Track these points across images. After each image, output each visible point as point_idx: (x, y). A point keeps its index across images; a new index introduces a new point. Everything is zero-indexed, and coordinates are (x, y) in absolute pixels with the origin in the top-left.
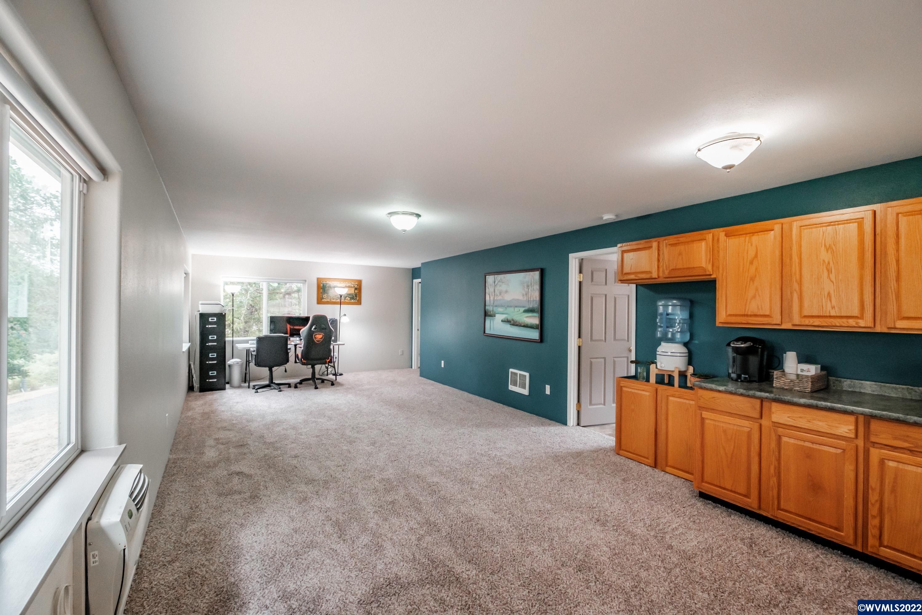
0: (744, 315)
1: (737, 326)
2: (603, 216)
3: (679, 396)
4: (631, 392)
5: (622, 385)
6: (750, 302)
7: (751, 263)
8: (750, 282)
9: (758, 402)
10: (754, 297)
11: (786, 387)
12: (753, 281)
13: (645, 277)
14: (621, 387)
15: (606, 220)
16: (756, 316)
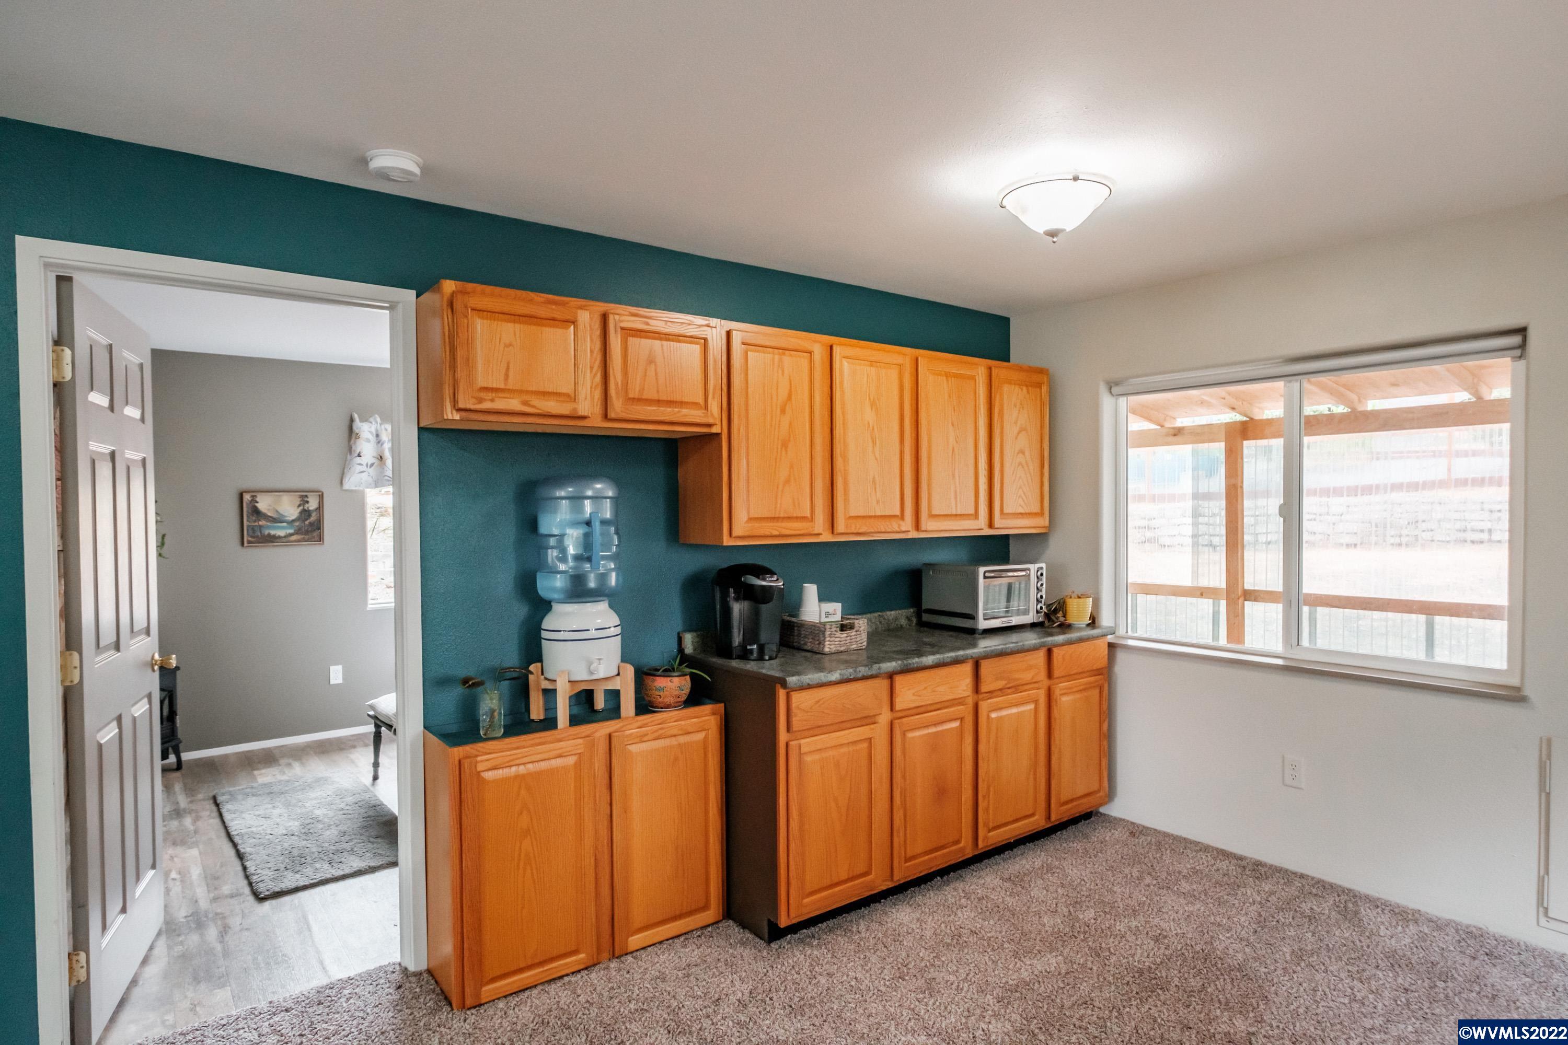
0: (774, 518)
1: (751, 543)
2: (369, 154)
3: (656, 734)
4: (517, 777)
5: (479, 769)
6: (782, 491)
7: (783, 411)
8: (781, 449)
9: (884, 683)
10: (787, 481)
11: (842, 649)
12: (786, 448)
13: (554, 412)
14: (479, 772)
15: (383, 175)
16: (790, 518)
